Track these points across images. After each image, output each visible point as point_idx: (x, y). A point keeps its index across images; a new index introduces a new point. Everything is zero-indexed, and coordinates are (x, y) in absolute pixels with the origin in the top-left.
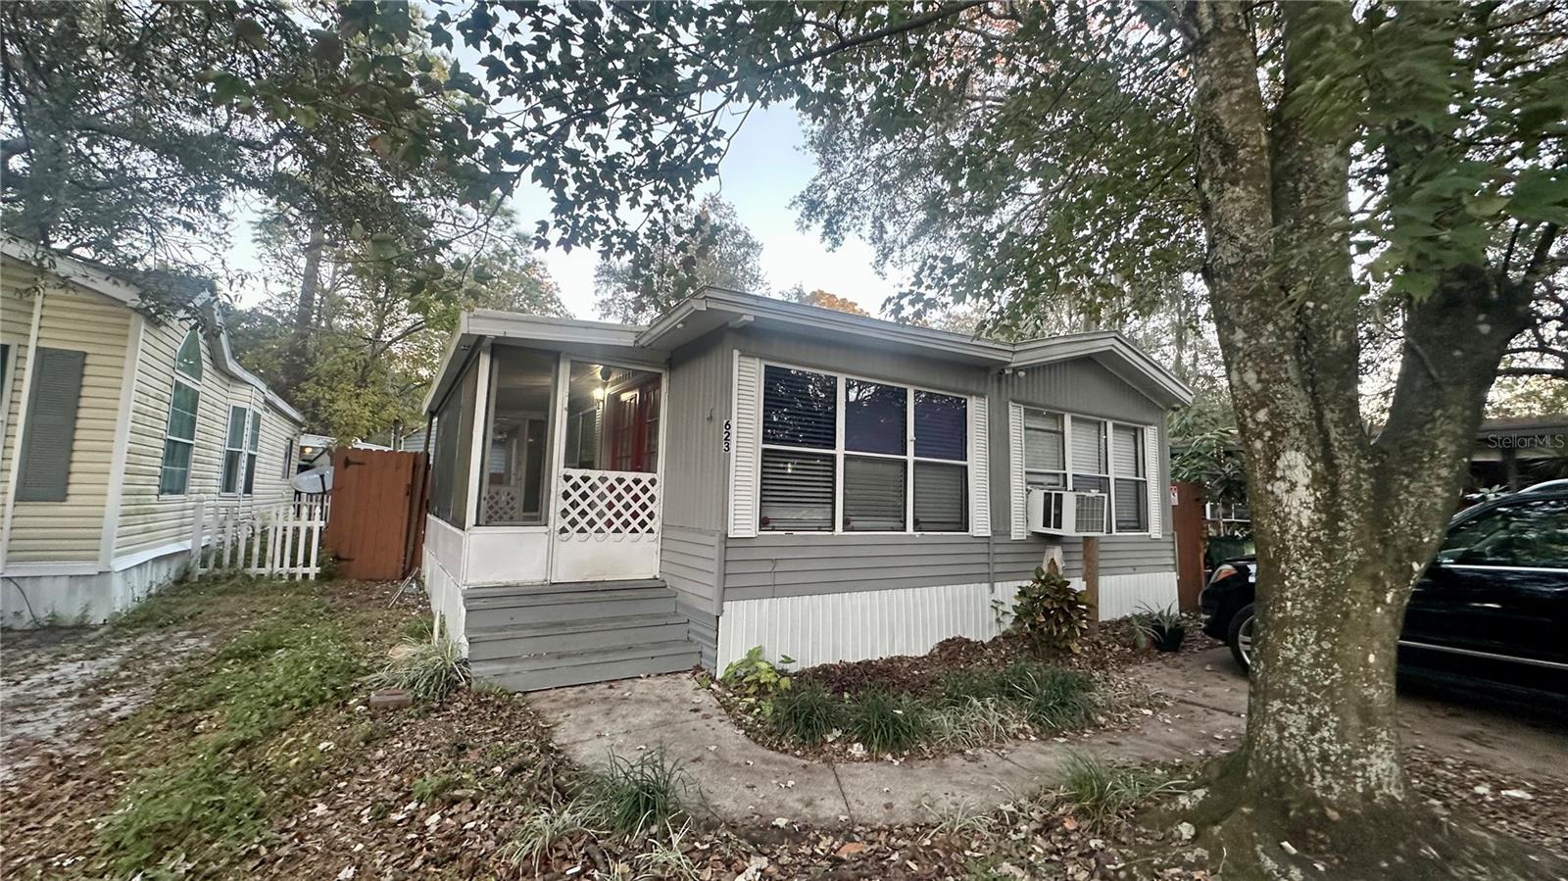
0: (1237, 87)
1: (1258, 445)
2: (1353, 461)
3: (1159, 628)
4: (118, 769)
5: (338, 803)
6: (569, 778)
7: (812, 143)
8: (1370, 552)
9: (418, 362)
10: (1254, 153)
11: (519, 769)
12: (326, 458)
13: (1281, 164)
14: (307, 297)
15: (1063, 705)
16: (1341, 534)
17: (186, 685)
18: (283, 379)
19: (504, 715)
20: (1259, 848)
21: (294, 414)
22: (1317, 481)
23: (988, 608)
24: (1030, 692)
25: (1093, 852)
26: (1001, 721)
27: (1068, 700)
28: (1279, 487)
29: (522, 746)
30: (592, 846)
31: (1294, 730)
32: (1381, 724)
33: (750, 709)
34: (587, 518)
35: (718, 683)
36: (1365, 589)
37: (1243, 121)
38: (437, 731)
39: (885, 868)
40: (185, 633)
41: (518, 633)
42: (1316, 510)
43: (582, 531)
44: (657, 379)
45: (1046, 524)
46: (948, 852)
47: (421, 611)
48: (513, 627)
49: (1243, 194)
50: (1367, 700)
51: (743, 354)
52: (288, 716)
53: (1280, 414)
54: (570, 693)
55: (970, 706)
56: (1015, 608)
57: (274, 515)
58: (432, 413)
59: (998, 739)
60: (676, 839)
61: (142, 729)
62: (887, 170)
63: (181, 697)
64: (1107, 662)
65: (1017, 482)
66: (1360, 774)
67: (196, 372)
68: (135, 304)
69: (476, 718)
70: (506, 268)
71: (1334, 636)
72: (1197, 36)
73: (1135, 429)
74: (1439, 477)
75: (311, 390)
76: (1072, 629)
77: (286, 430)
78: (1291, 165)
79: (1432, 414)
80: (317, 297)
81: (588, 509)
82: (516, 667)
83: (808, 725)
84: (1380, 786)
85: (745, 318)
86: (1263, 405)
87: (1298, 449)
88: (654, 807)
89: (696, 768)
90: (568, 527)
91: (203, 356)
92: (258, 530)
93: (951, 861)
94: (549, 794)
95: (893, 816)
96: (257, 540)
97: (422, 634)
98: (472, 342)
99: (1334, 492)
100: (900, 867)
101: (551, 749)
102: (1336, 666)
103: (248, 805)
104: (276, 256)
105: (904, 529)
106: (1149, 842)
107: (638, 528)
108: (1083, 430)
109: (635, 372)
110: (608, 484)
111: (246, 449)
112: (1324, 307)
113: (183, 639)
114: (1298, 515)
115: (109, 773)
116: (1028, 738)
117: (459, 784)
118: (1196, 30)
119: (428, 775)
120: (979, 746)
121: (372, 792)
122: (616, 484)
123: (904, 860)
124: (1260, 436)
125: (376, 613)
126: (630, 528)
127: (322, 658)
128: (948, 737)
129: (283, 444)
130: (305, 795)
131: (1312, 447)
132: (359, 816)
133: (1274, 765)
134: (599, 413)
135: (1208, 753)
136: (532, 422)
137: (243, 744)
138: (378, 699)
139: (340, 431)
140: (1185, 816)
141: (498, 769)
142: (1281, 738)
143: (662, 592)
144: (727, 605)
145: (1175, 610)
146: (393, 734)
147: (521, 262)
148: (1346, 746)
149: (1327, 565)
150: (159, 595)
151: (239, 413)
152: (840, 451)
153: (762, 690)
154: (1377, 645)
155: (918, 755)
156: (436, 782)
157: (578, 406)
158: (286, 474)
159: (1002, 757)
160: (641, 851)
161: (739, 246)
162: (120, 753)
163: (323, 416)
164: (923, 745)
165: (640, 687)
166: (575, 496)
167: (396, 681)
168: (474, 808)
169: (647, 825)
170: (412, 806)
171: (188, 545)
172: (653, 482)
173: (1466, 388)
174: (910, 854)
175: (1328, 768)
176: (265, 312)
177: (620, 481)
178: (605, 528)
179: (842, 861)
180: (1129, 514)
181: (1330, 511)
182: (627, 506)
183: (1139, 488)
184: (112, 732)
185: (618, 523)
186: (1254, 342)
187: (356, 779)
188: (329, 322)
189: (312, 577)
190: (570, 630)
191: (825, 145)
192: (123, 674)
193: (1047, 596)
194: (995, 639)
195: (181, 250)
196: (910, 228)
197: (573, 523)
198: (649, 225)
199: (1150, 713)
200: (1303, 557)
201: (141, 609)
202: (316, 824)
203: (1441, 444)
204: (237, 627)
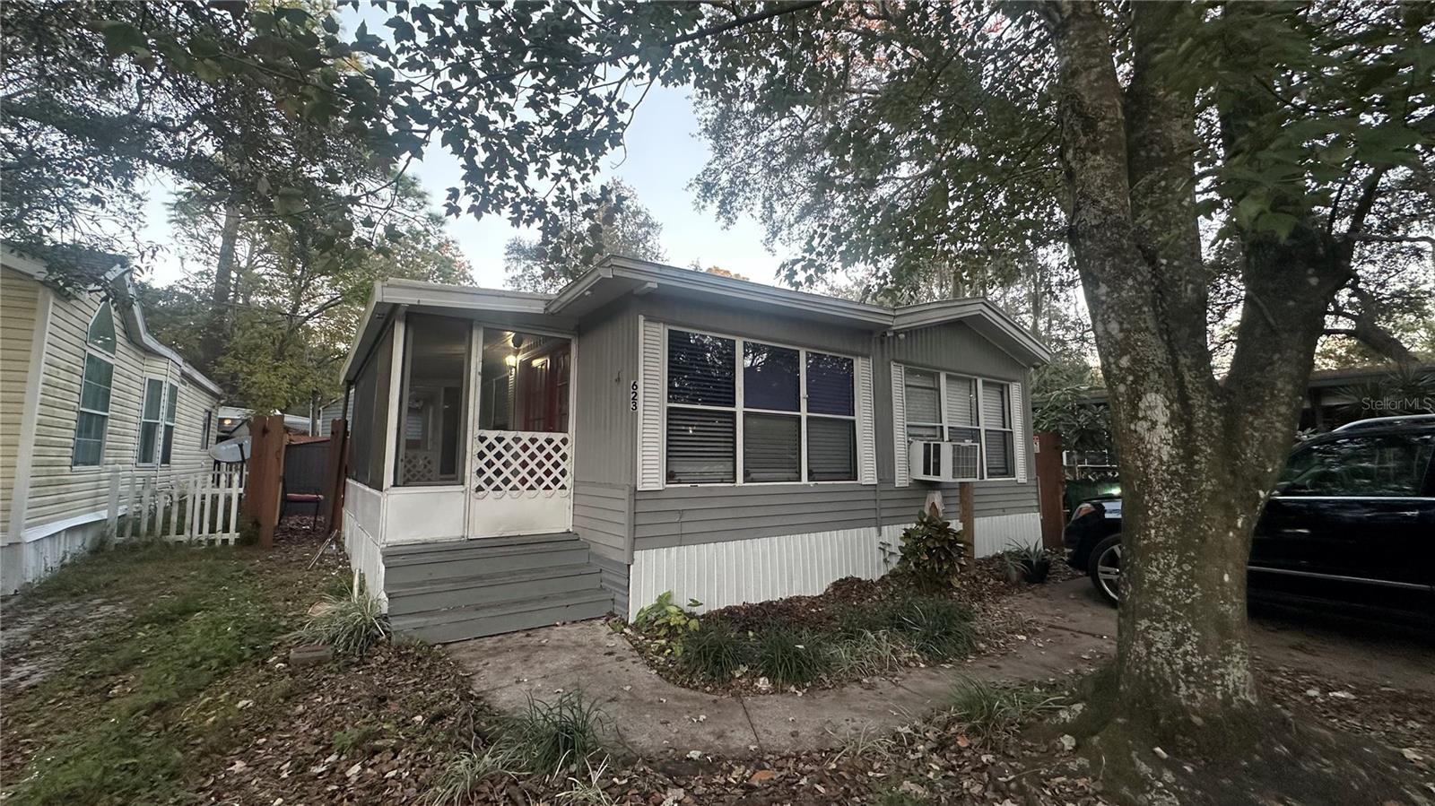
0: (1096, 66)
1: (1122, 388)
2: (1204, 402)
3: (1027, 563)
4: (25, 738)
5: (257, 760)
6: (489, 723)
7: (706, 130)
8: (1223, 483)
9: (335, 336)
10: (1112, 125)
11: (440, 717)
12: (245, 429)
13: (1135, 136)
14: (223, 275)
15: (948, 634)
16: (1197, 467)
17: (100, 651)
18: (201, 353)
19: (425, 666)
20: (1134, 754)
21: (212, 387)
22: (1174, 420)
23: (876, 549)
24: (917, 624)
25: (985, 766)
26: (894, 651)
27: (953, 630)
28: (1142, 426)
29: (443, 695)
30: (513, 787)
31: (1160, 646)
32: (1235, 638)
33: (662, 650)
34: (502, 477)
35: (630, 627)
36: (1218, 516)
37: (1101, 97)
38: (357, 682)
39: (795, 793)
40: (99, 601)
41: (437, 588)
42: (1175, 446)
43: (497, 488)
44: (565, 346)
45: (926, 472)
46: (852, 774)
47: (341, 571)
48: (432, 582)
49: (1103, 162)
50: (1223, 616)
51: (649, 319)
52: (204, 678)
53: (1141, 359)
54: (489, 643)
55: (865, 638)
56: (901, 548)
57: (192, 484)
58: (350, 382)
59: (891, 668)
60: (595, 776)
61: (52, 697)
62: (773, 155)
63: (94, 663)
64: (983, 595)
65: (900, 435)
66: (1219, 682)
67: (110, 347)
68: (42, 277)
69: (396, 670)
70: (420, 247)
71: (1194, 558)
72: (1059, 20)
73: (1002, 386)
74: (1279, 414)
75: (229, 363)
76: (952, 565)
77: (204, 402)
78: (1144, 137)
79: (1271, 358)
80: (234, 275)
81: (503, 468)
82: (435, 620)
83: (716, 663)
84: (1236, 693)
85: (649, 285)
86: (1124, 353)
87: (1157, 391)
88: (573, 747)
89: (612, 707)
90: (484, 486)
91: (117, 330)
92: (176, 499)
93: (856, 783)
94: (470, 740)
95: (799, 743)
96: (175, 509)
97: (342, 592)
98: (387, 310)
99: (1190, 429)
100: (808, 791)
101: (471, 697)
102: (1196, 586)
103: (163, 766)
104: (192, 236)
105: (799, 479)
106: (1035, 754)
107: (552, 485)
108: (956, 386)
109: (546, 338)
110: (521, 444)
111: (163, 421)
112: (1176, 263)
113: (98, 606)
114: (1159, 451)
115: (16, 742)
116: (918, 666)
117: (381, 734)
118: (1057, 15)
119: (348, 727)
120: (874, 675)
121: (292, 747)
122: (529, 444)
123: (812, 783)
124: (1123, 380)
125: (296, 574)
126: (544, 485)
127: (241, 619)
128: (846, 669)
129: (202, 416)
130: (223, 754)
131: (1170, 389)
132: (279, 771)
133: (1144, 678)
134: (511, 378)
135: (1077, 672)
136: (447, 390)
137: (159, 706)
138: (298, 656)
139: (259, 403)
140: (1065, 729)
141: (419, 718)
142: (1149, 653)
143: (577, 545)
144: (637, 554)
145: (1040, 545)
146: (313, 690)
147: (434, 242)
148: (1207, 658)
149: (1186, 495)
150: (73, 564)
151: (155, 386)
152: (739, 408)
153: (672, 632)
154: (1230, 565)
155: (819, 686)
156: (356, 734)
157: (492, 371)
158: (205, 445)
159: (895, 684)
160: (562, 790)
161: (640, 226)
162: (27, 722)
163: (242, 389)
164: (824, 676)
165: (556, 634)
166: (490, 456)
167: (316, 637)
168: (395, 757)
169: (566, 764)
170: (333, 758)
171: (104, 514)
172: (564, 441)
173: (1299, 334)
174: (817, 778)
175: (1191, 679)
176: (181, 290)
177: (533, 441)
178: (519, 485)
179: (753, 788)
180: (998, 463)
181: (1186, 447)
182: (540, 465)
183: (1006, 438)
184: (22, 701)
185: (532, 481)
186: (1116, 295)
187: (275, 735)
188: (246, 299)
189: (231, 543)
190: (488, 582)
191: (718, 131)
192: (33, 643)
193: (929, 537)
194: (883, 577)
195: (89, 223)
196: (796, 209)
197: (489, 481)
198: (557, 193)
199: (1024, 638)
200: (1164, 488)
201: (52, 578)
202: (234, 781)
203: (1280, 385)
204: (155, 593)
